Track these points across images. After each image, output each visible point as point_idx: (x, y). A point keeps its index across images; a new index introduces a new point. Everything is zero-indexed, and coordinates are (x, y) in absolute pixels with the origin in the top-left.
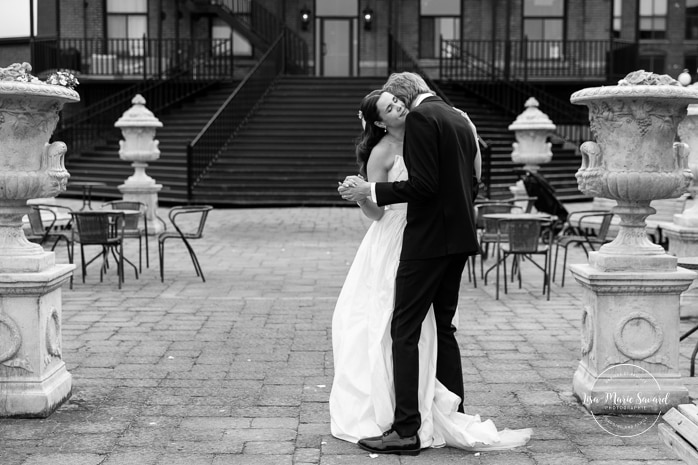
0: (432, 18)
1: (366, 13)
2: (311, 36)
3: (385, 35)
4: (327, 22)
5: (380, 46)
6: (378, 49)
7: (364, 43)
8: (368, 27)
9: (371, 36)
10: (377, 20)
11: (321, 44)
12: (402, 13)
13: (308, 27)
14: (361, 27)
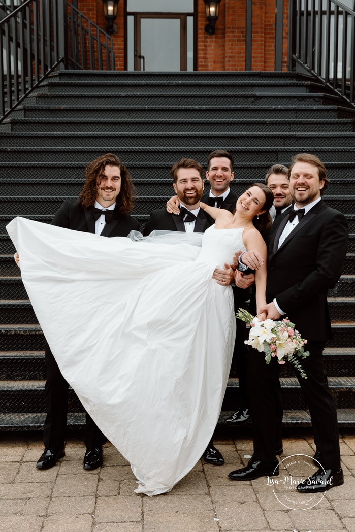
1: (208, 3)
2: (120, 41)
3: (239, 41)
4: (144, 22)
5: (230, 57)
6: (227, 63)
7: (205, 54)
8: (212, 27)
9: (216, 42)
10: (224, 17)
11: (135, 56)
12: (265, 5)
13: (115, 27)
14: (199, 27)
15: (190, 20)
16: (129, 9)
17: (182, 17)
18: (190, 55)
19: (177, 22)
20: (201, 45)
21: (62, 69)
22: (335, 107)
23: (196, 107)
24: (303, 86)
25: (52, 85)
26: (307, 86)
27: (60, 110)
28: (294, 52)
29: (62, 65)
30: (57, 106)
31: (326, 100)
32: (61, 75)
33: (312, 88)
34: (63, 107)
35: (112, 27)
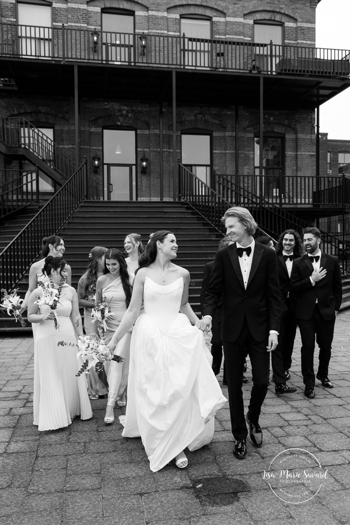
0: (191, 166)
1: (142, 160)
2: (100, 177)
3: (157, 178)
4: (112, 168)
5: (153, 185)
6: (152, 188)
7: (141, 183)
8: (144, 171)
9: (146, 178)
10: (150, 166)
11: (108, 184)
12: (169, 161)
13: (98, 170)
14: (138, 171)
15: (134, 167)
16: (105, 162)
17: (130, 166)
18: (134, 183)
19: (128, 168)
20: (139, 180)
21: (85, 200)
22: (196, 216)
23: (142, 216)
24: (183, 207)
25: (82, 207)
26: (185, 207)
27: (87, 217)
28: (180, 194)
29: (85, 198)
30: (86, 216)
31: (193, 213)
32: (85, 202)
33: (188, 208)
34: (88, 216)
35: (97, 171)
